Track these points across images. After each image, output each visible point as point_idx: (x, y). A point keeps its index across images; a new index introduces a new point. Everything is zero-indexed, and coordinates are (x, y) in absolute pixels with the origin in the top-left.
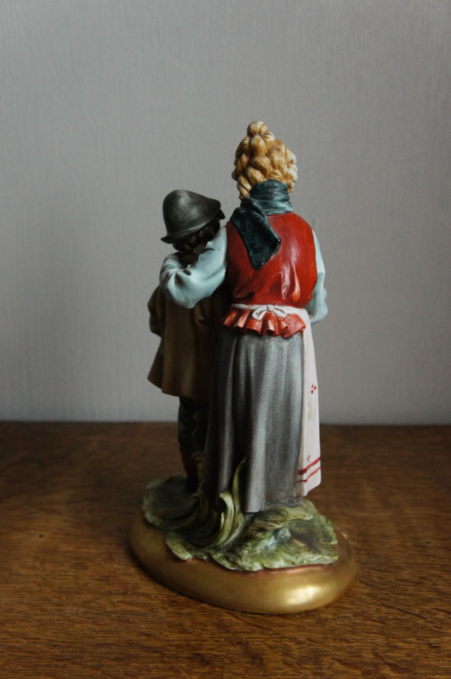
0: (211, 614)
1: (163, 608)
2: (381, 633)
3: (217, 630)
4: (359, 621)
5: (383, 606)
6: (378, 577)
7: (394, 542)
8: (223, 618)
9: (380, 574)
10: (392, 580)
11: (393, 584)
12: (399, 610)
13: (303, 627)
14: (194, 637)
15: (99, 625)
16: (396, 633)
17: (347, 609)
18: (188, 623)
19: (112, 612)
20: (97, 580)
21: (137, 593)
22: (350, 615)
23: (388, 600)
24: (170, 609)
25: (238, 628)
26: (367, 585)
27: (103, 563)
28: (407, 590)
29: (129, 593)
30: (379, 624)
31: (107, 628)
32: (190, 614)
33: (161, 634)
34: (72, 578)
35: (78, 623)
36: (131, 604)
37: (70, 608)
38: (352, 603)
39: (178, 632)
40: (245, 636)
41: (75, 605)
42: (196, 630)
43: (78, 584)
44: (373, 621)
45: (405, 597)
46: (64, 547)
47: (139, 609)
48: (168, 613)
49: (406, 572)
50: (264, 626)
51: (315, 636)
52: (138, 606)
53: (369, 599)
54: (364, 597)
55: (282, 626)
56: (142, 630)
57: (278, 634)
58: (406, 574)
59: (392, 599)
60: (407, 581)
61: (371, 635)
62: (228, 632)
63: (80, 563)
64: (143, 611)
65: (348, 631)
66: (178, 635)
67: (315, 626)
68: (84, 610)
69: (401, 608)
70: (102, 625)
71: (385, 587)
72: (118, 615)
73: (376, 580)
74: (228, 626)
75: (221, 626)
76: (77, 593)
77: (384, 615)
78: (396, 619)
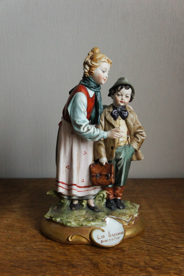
0: (77, 249)
1: (57, 247)
2: (148, 255)
3: (79, 255)
4: (139, 251)
5: (149, 245)
6: (147, 234)
7: (154, 221)
8: (82, 250)
9: (148, 233)
10: (153, 235)
11: (153, 237)
12: (156, 246)
13: (115, 253)
14: (70, 258)
15: (30, 253)
16: (154, 255)
17: (134, 246)
18: (67, 253)
19: (36, 249)
20: (30, 236)
21: (46, 241)
22: (135, 248)
23: (151, 243)
24: (60, 247)
25: (88, 254)
26: (143, 237)
27: (33, 230)
28: (159, 239)
29: (43, 241)
30: (147, 252)
31: (34, 255)
32: (68, 249)
33: (56, 256)
34: (20, 236)
35: (22, 253)
36: (44, 245)
37: (19, 247)
38: (136, 244)
39: (63, 256)
40: (91, 257)
41: (21, 246)
42: (71, 255)
43: (22, 238)
44: (145, 251)
45: (158, 242)
46: (17, 225)
47: (47, 247)
48: (59, 249)
49: (159, 232)
50: (99, 253)
51: (120, 257)
52: (47, 246)
53: (143, 242)
54: (141, 242)
55: (107, 253)
56: (49, 255)
57: (105, 256)
58: (159, 233)
59: (153, 242)
60: (159, 236)
61: (144, 256)
62: (84, 255)
63: (23, 230)
64: (49, 248)
65: (134, 254)
66: (63, 257)
67: (120, 253)
68: (24, 248)
69: (157, 246)
70: (31, 253)
71: (150, 238)
72: (39, 249)
73: (147, 235)
74: (84, 253)
75: (81, 253)
76: (22, 242)
77: (149, 248)
78: (154, 250)
